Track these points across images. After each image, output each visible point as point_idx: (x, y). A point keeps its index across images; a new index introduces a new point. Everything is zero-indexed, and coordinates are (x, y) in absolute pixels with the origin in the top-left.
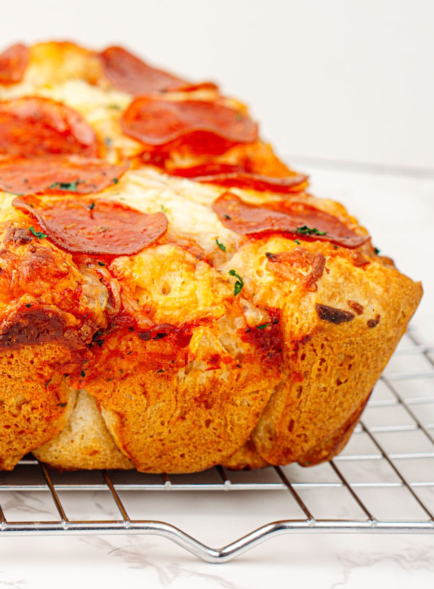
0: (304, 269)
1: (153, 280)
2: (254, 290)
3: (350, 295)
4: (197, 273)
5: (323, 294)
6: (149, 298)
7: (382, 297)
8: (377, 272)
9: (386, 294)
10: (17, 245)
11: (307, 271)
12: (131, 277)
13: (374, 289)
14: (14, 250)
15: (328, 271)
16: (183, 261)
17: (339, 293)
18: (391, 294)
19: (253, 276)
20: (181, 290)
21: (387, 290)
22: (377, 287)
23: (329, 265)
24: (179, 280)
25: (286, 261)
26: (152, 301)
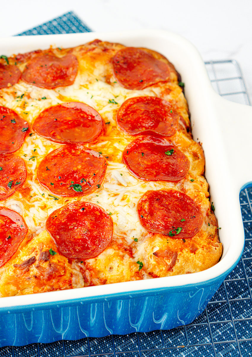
0: (168, 261)
1: (105, 267)
2: (148, 266)
3: (187, 269)
4: (124, 261)
5: (176, 272)
6: (104, 275)
7: (201, 267)
8: (200, 255)
9: (203, 265)
10: (43, 262)
11: (169, 262)
12: (95, 268)
13: (198, 264)
14: (42, 264)
15: (178, 260)
16: (118, 255)
17: (183, 270)
18: (205, 264)
19: (148, 258)
20: (118, 270)
21: (204, 263)
22: (199, 262)
23: (179, 257)
24: (117, 264)
25: (161, 257)
26: (105, 277)
